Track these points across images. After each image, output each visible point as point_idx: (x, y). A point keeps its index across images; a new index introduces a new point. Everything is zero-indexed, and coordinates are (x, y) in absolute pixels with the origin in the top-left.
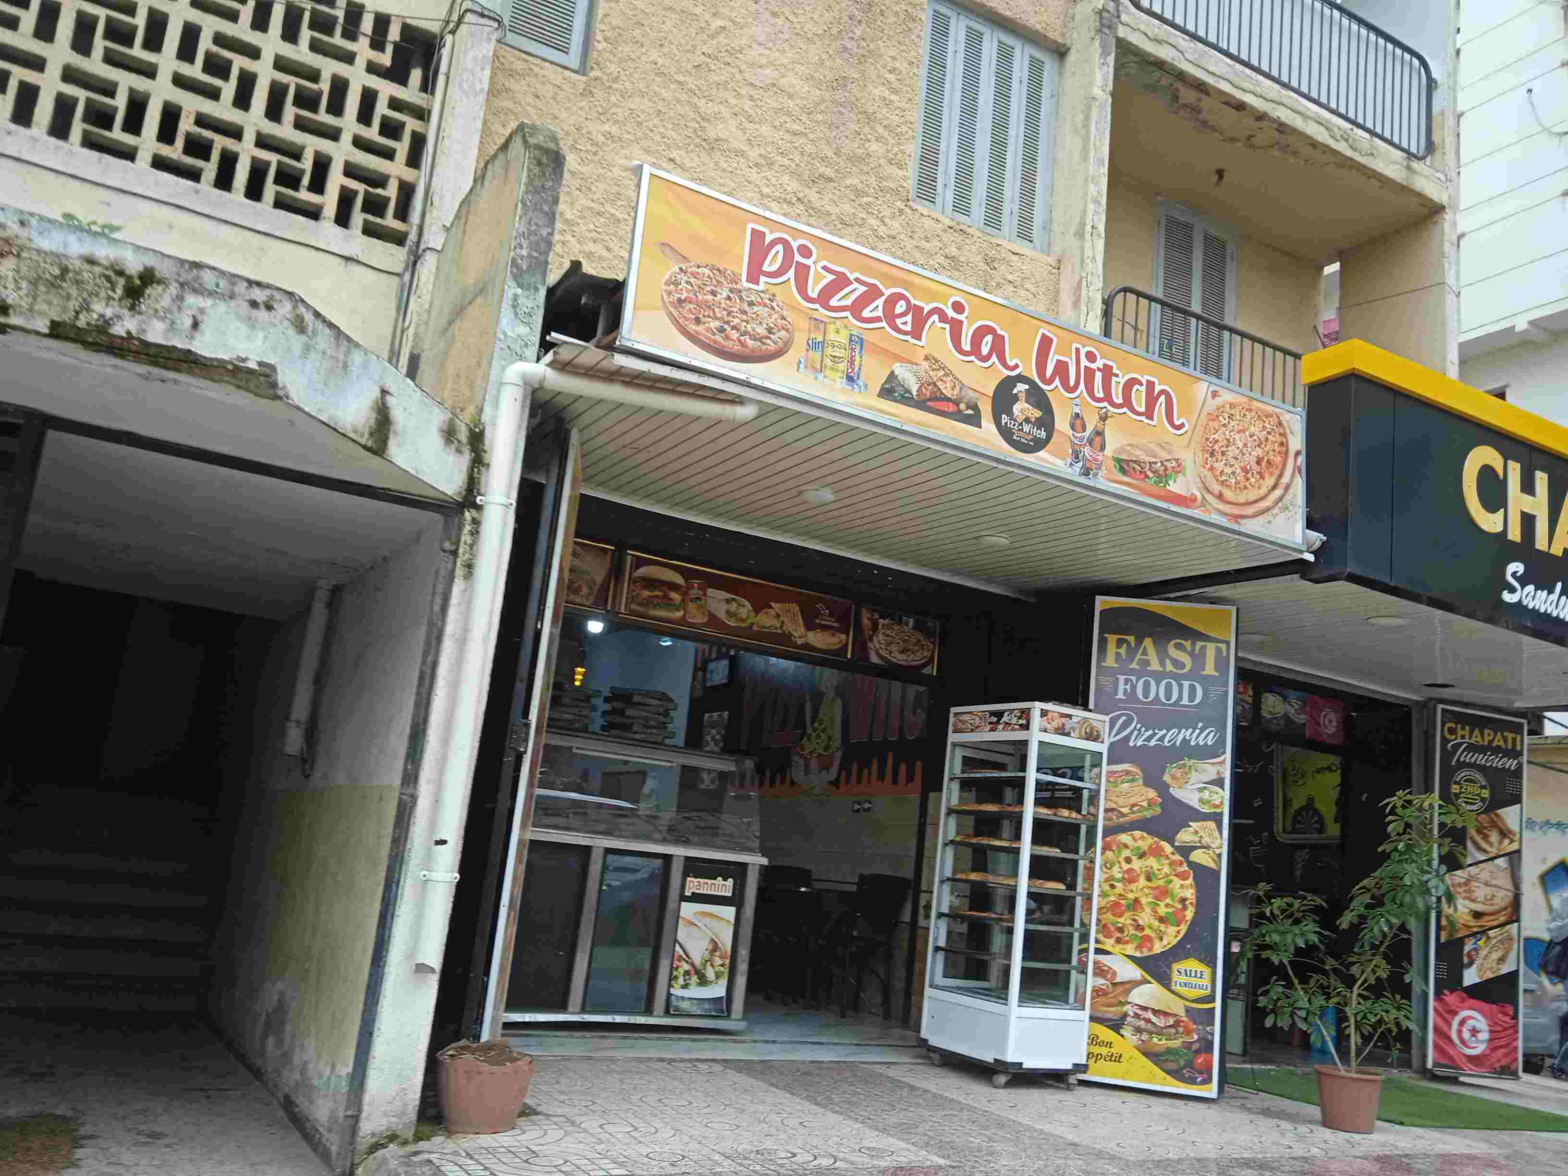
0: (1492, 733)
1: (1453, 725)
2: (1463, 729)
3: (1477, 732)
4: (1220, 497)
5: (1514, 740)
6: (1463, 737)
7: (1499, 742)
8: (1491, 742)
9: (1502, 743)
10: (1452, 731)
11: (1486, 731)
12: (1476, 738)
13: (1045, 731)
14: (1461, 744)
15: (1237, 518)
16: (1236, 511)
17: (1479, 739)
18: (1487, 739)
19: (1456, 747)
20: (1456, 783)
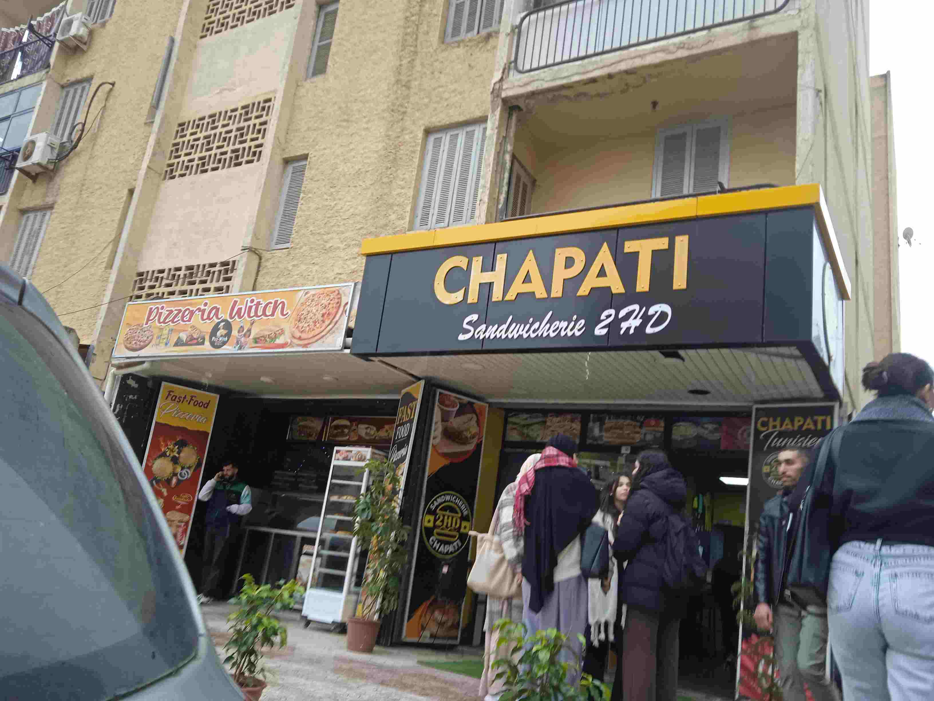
0: (802, 420)
1: (765, 419)
2: (775, 420)
3: (787, 421)
4: (300, 338)
5: (824, 422)
6: (774, 427)
7: (809, 425)
8: (801, 426)
9: (812, 427)
10: (764, 424)
11: (796, 419)
12: (787, 426)
13: (338, 459)
14: (772, 433)
15: (305, 346)
16: (306, 342)
17: (790, 427)
18: (797, 425)
19: (767, 437)
20: (766, 464)
